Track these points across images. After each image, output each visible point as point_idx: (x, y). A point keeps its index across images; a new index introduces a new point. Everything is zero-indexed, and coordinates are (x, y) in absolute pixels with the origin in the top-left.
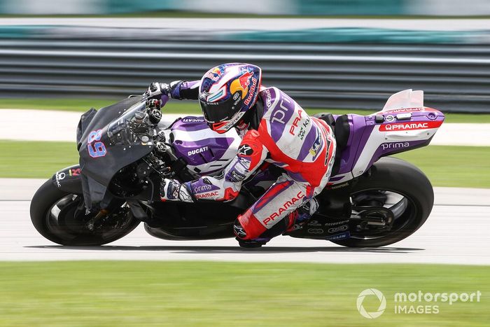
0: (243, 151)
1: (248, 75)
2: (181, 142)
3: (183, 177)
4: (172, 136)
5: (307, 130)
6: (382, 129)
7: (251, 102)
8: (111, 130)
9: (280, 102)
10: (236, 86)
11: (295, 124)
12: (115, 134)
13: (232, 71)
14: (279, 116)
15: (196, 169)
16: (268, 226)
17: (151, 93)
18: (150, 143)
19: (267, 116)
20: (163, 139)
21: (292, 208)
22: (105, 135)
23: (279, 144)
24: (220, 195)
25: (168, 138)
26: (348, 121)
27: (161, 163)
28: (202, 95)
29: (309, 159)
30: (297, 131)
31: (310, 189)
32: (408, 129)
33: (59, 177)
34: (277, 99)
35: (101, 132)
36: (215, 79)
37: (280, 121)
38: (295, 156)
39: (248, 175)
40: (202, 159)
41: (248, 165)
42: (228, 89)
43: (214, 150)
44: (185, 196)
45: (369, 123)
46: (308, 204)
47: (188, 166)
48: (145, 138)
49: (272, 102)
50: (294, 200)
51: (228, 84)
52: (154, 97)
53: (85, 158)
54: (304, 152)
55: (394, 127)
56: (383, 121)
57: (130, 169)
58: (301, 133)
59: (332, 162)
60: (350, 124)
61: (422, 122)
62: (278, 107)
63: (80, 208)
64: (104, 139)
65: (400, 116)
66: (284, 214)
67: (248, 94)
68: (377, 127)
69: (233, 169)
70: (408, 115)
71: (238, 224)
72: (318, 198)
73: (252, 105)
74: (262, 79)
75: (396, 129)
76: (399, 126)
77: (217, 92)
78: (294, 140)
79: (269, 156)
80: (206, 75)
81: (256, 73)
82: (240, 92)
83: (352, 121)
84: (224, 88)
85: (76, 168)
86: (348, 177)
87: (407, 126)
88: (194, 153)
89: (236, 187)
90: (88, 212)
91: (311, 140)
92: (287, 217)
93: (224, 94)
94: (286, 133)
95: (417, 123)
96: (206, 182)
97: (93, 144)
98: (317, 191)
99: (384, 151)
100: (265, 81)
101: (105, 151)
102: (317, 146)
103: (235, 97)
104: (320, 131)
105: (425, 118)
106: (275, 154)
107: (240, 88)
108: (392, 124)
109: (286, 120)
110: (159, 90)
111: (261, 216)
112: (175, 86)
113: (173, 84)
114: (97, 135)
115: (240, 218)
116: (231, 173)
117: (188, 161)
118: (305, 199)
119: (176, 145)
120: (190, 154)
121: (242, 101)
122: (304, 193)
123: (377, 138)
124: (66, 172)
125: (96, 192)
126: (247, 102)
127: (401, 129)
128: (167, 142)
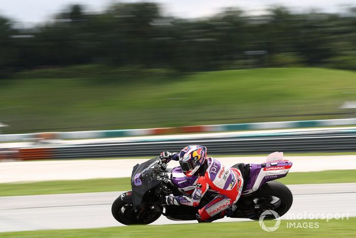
0: (198, 186)
1: (200, 149)
2: (175, 178)
3: (177, 193)
4: (171, 175)
5: (228, 176)
6: (265, 170)
7: (202, 162)
8: (143, 173)
9: (213, 164)
10: (195, 154)
11: (221, 173)
12: (145, 175)
13: (193, 148)
14: (214, 170)
15: (182, 190)
16: (212, 215)
17: (164, 156)
18: (161, 179)
19: (208, 170)
20: (167, 177)
21: (223, 209)
22: (141, 175)
23: (214, 182)
24: (191, 204)
25: (170, 176)
26: (250, 166)
27: (166, 187)
28: (180, 159)
29: (229, 189)
30: (222, 176)
31: (232, 202)
32: (276, 169)
33: (122, 196)
34: (212, 162)
35: (140, 174)
36: (186, 151)
37: (214, 172)
38: (222, 188)
39: (202, 196)
40: (184, 185)
41: (201, 192)
42: (192, 155)
43: (190, 181)
44: (176, 203)
45: (259, 167)
46: (231, 207)
47: (179, 189)
48: (158, 177)
49: (210, 164)
50: (224, 206)
51: (192, 153)
52: (165, 158)
53: (133, 186)
54: (227, 185)
55: (270, 169)
56: (265, 166)
57: (153, 189)
58: (225, 177)
59: (241, 189)
60: (251, 168)
61: (282, 166)
62: (213, 166)
63: (132, 209)
64: (141, 177)
65: (272, 164)
66: (219, 211)
67: (201, 158)
68: (262, 169)
69: (195, 194)
70: (276, 163)
71: (198, 214)
72: (236, 204)
73: (203, 163)
74: (207, 153)
75: (271, 170)
76: (272, 168)
77: (187, 157)
78: (221, 181)
79: (210, 188)
80: (182, 150)
81: (204, 149)
82: (197, 157)
83: (251, 166)
84: (190, 155)
85: (129, 192)
86: (250, 191)
87: (276, 168)
88: (181, 182)
89: (198, 201)
90: (136, 211)
91: (230, 180)
92: (221, 212)
93: (190, 158)
94: (217, 178)
95: (280, 166)
96: (185, 199)
97: (136, 179)
98: (235, 202)
99: (266, 180)
100: (208, 153)
101: (141, 183)
102: (233, 183)
103: (195, 159)
104: (234, 175)
105: (284, 165)
106: (212, 186)
107: (197, 155)
108: (269, 167)
109: (217, 172)
110: (168, 156)
111: (208, 211)
112: (174, 155)
113: (174, 154)
114: (138, 176)
115: (199, 210)
116: (195, 196)
117: (179, 186)
118: (229, 205)
119: (173, 179)
120: (179, 183)
121: (199, 160)
122: (229, 203)
123: (262, 174)
124: (125, 193)
125: (138, 201)
126: (201, 161)
127: (273, 170)
128: (169, 178)
